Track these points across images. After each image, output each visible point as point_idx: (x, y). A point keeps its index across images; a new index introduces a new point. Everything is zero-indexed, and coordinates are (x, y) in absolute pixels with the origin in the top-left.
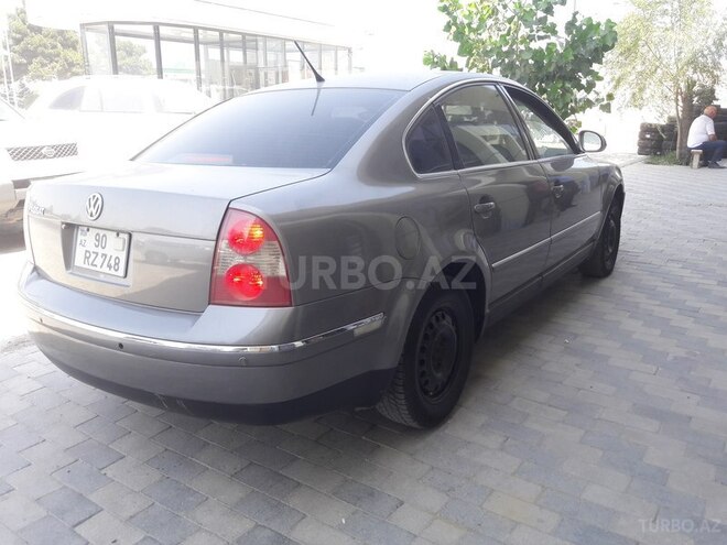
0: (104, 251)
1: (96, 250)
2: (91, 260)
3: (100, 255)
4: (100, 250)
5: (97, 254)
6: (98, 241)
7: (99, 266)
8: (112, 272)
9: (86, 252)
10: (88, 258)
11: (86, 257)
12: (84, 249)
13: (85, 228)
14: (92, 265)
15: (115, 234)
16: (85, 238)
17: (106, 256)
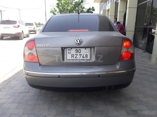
1: (76, 54)
3: (78, 55)
6: (77, 51)
7: (78, 58)
8: (85, 58)
9: (72, 55)
10: (73, 56)
11: (72, 56)
12: (71, 54)
13: (70, 49)
14: (75, 58)
15: (84, 49)
16: (70, 51)
17: (81, 55)
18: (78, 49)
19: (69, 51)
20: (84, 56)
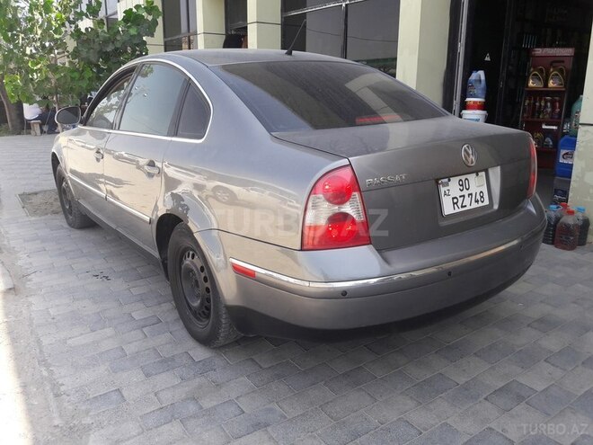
0: (469, 192)
1: (462, 193)
2: (459, 204)
3: (467, 196)
4: (466, 193)
5: (464, 196)
6: (462, 185)
7: (468, 205)
8: (480, 204)
9: (453, 198)
10: (456, 203)
11: (454, 204)
12: (451, 197)
13: (446, 180)
14: (462, 207)
15: (475, 174)
16: (448, 188)
17: (471, 194)
18: (463, 178)
19: (446, 189)
20: (478, 197)
